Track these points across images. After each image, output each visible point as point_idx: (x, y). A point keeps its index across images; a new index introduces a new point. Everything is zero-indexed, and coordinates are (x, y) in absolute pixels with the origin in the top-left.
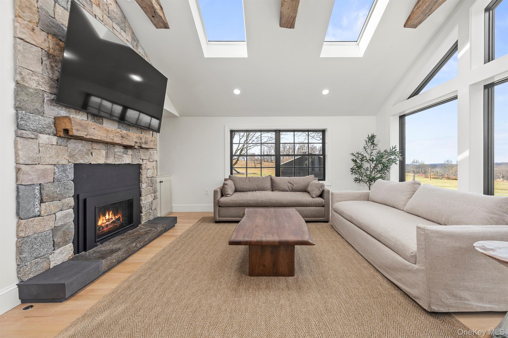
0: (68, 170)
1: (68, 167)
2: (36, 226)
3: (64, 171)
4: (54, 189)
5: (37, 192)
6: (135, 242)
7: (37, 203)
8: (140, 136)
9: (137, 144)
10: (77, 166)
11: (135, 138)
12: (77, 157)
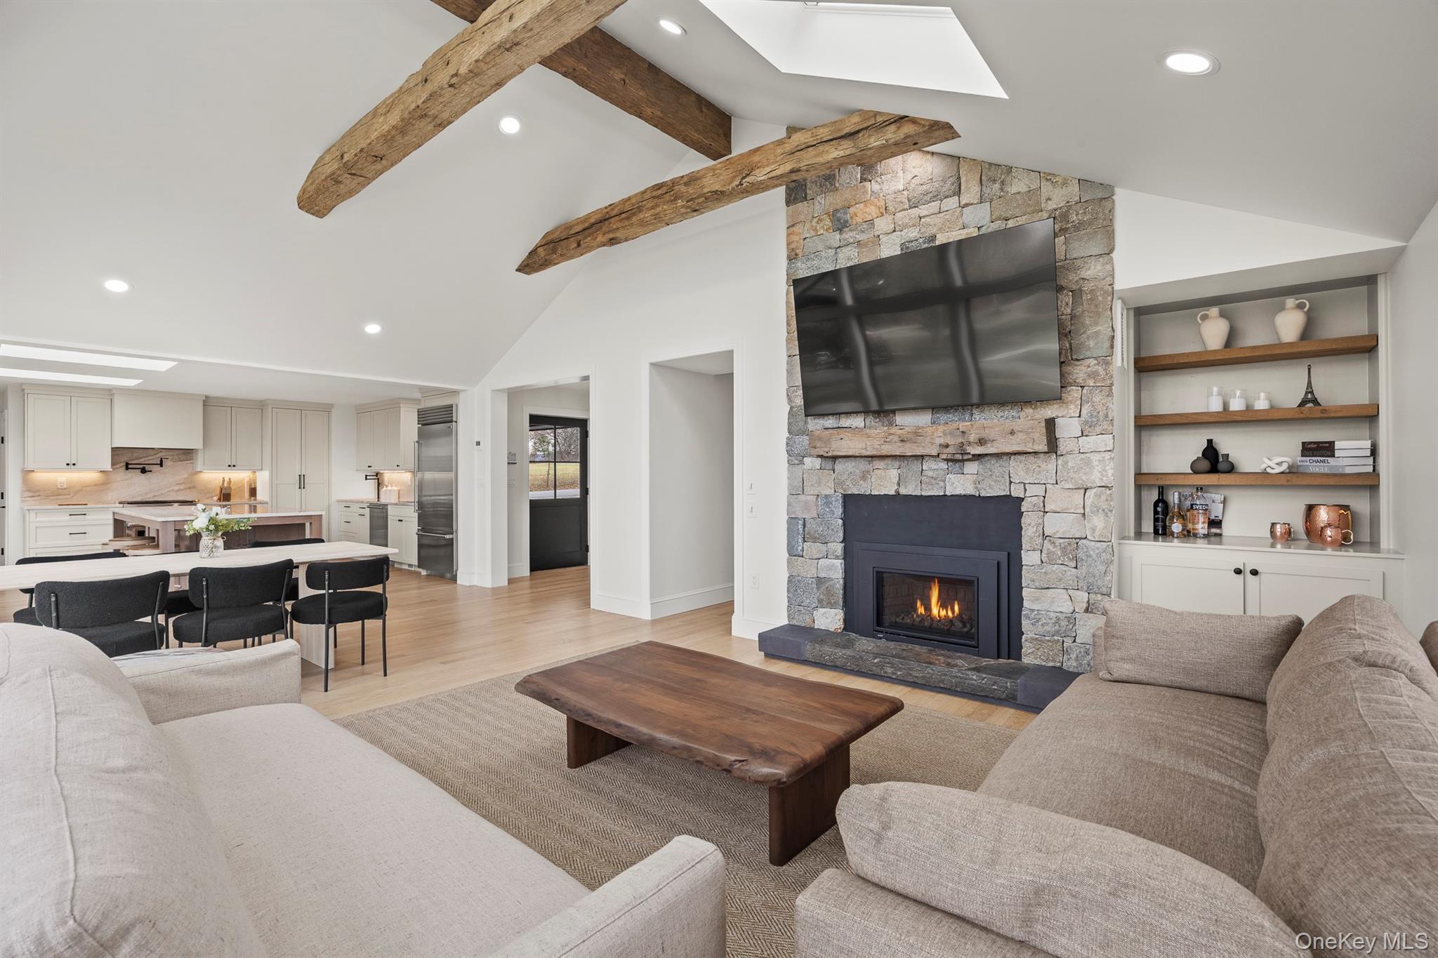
0: (834, 503)
1: (833, 499)
2: (799, 568)
3: (828, 504)
4: (816, 527)
5: (800, 527)
6: (880, 658)
7: (800, 540)
8: (958, 429)
9: (948, 449)
10: (848, 499)
11: (940, 437)
12: (848, 483)
